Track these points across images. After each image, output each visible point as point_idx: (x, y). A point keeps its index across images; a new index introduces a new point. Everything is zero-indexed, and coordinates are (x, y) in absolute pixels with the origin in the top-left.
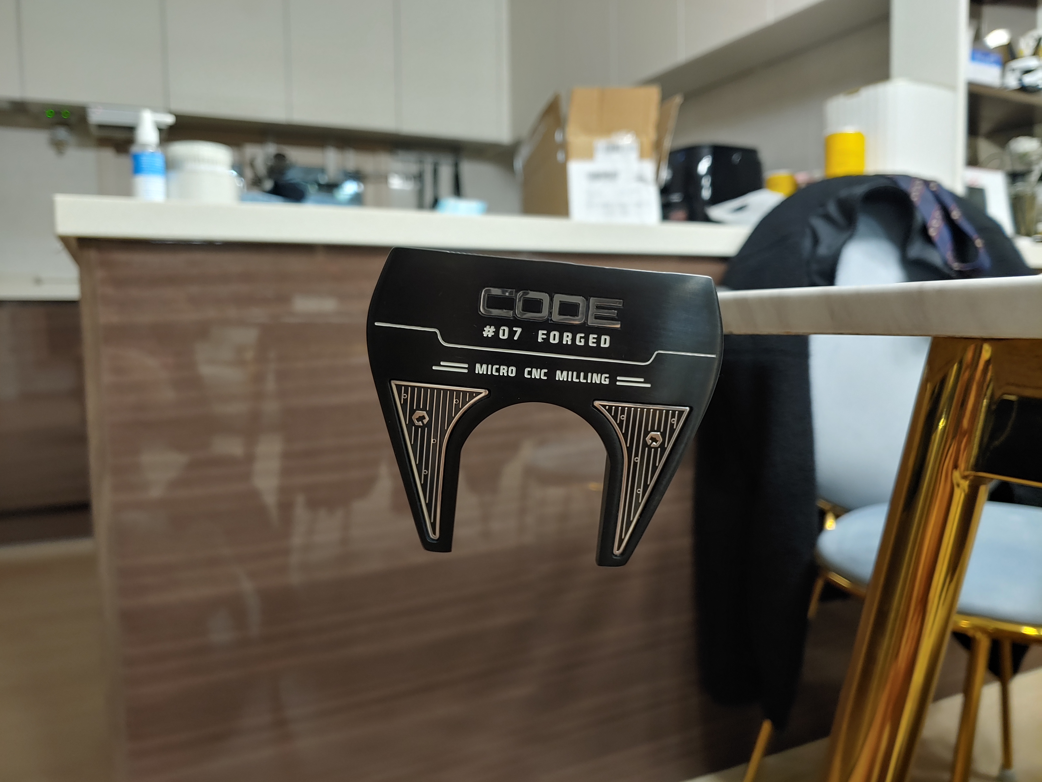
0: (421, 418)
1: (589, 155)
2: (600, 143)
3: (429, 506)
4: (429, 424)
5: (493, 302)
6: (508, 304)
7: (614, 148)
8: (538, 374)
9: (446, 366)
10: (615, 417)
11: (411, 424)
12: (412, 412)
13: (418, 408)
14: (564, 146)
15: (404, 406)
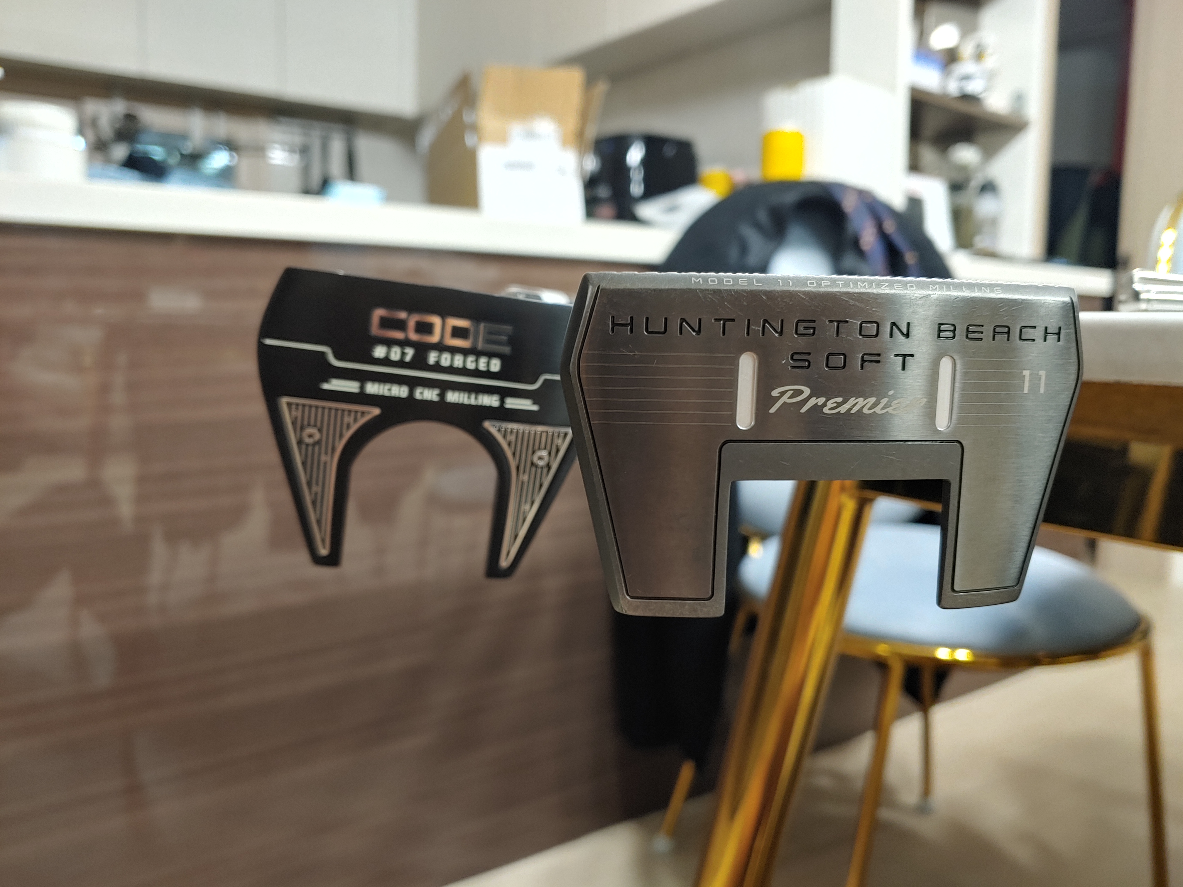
0: (310, 436)
1: (502, 139)
2: (516, 129)
3: (319, 522)
4: (318, 443)
5: (386, 323)
6: (401, 325)
7: (531, 135)
8: (430, 395)
9: (336, 385)
10: (504, 437)
11: (300, 442)
12: (302, 428)
13: (309, 425)
14: (474, 128)
15: (294, 423)
